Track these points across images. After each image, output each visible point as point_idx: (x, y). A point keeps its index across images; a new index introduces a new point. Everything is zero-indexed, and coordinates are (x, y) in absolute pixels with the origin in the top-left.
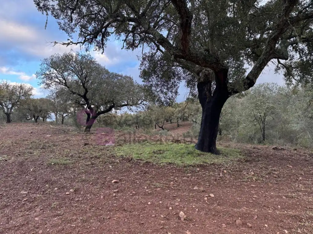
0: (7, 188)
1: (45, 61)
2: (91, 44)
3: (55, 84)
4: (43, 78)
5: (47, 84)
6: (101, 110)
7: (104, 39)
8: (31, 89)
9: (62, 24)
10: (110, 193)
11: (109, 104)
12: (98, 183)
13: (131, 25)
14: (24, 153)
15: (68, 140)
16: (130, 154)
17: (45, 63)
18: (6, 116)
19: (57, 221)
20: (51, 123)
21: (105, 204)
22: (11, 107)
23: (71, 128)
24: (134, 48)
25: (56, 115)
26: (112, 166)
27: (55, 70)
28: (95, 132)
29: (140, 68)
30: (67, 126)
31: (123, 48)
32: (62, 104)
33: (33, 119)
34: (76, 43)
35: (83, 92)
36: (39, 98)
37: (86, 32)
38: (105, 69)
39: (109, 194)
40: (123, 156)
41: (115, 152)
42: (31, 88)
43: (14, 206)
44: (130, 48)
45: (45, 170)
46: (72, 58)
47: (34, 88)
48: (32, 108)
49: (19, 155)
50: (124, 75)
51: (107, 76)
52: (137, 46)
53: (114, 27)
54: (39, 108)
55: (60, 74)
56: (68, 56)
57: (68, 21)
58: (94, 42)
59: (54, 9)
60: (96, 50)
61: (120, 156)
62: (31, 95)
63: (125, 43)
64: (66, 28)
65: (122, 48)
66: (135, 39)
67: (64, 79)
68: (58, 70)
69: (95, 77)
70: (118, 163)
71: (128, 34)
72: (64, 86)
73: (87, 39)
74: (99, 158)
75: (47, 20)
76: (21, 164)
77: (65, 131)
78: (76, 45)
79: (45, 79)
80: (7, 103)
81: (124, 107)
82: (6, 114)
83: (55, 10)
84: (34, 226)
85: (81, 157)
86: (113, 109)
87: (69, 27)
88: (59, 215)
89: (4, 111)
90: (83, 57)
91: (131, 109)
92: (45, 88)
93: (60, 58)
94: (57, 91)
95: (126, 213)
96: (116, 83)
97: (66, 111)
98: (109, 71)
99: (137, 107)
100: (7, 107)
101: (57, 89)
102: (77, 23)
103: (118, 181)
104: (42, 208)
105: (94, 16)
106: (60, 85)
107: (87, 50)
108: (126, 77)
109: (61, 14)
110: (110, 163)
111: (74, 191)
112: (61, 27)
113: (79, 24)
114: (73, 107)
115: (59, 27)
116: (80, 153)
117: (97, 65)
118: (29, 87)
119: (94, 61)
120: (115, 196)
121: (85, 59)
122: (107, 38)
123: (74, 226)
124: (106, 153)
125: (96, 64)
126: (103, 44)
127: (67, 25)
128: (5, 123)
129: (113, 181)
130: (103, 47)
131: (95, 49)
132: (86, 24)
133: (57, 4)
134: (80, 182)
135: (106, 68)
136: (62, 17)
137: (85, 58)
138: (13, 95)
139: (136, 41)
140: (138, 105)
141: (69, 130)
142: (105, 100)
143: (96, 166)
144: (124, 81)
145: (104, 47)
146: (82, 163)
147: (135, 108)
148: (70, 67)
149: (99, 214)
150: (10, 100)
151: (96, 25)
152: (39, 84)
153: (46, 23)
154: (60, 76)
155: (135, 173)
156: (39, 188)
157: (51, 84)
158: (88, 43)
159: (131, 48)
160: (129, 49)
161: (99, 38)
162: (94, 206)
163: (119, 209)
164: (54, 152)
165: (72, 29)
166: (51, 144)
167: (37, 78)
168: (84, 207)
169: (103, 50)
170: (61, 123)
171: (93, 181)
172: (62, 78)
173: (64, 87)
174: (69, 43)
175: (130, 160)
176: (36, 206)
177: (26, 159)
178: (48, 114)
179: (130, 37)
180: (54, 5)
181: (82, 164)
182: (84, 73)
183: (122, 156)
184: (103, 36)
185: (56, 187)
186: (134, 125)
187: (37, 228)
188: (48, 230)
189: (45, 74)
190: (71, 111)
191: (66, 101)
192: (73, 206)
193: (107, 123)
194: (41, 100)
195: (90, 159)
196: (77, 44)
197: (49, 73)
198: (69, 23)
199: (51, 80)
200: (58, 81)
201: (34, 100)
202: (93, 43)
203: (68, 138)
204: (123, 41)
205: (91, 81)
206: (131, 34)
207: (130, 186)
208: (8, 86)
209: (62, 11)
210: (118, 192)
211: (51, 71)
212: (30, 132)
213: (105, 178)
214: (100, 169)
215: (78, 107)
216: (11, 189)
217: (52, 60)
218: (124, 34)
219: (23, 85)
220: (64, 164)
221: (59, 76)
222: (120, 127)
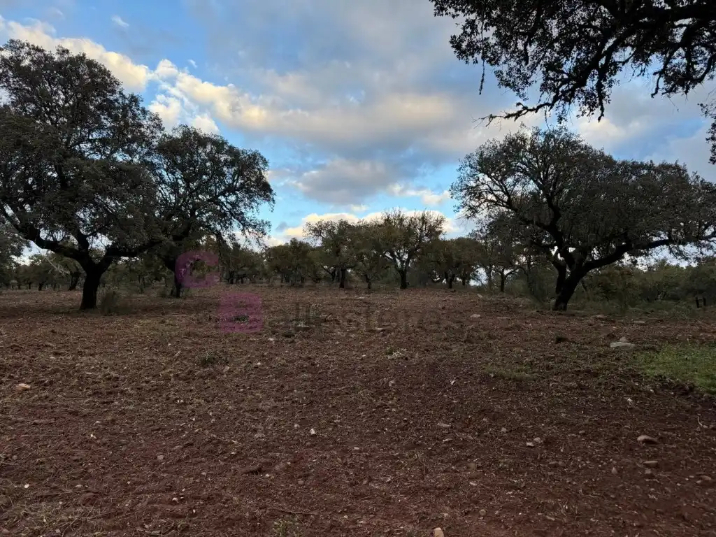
0: (413, 411)
1: (466, 160)
2: (570, 103)
3: (488, 206)
4: (464, 197)
5: (471, 208)
6: (593, 258)
7: (603, 83)
8: (440, 222)
9: (505, 75)
10: (635, 464)
11: (614, 243)
12: (599, 435)
13: (681, 26)
14: (435, 348)
15: (518, 327)
16: (685, 375)
17: (468, 164)
18: (399, 276)
19: (514, 499)
20: (479, 289)
21: (623, 488)
22: (407, 258)
23: (523, 301)
24: (691, 86)
25: (488, 274)
26: (635, 399)
27: (486, 176)
28: (579, 312)
29: (710, 135)
30: (512, 297)
31: (656, 92)
32: (501, 249)
33: (444, 281)
34: (536, 107)
35: (548, 218)
36: (454, 238)
37: (558, 77)
38: (603, 155)
39: (633, 467)
40: (665, 378)
41: (640, 365)
42: (440, 219)
43: (430, 448)
44: (676, 89)
45: (479, 388)
46: (524, 142)
47: (446, 220)
48: (442, 259)
49: (426, 350)
50: (657, 164)
51: (608, 172)
52: (701, 80)
53: (631, 46)
54: (455, 259)
55: (497, 184)
56: (514, 140)
57: (518, 63)
58: (577, 95)
59: (488, 46)
60: (583, 115)
61: (656, 377)
62: (440, 232)
63: (662, 80)
64: (512, 79)
65: (653, 95)
66: (693, 60)
67: (507, 193)
68: (493, 174)
69: (578, 180)
70: (649, 394)
71: (672, 54)
72: (507, 208)
73: (560, 94)
74: (596, 375)
75: (483, 75)
76: (433, 368)
77: (508, 308)
78: (536, 112)
79: (467, 197)
80: (401, 251)
81: (658, 248)
82: (399, 271)
83: (490, 48)
84: (470, 497)
85: (552, 368)
86: (627, 256)
87: (518, 77)
88: (515, 488)
89: (396, 266)
90: (549, 136)
91: (680, 253)
92: (468, 218)
93: (499, 147)
94: (492, 220)
95: (687, 525)
96: (635, 187)
97: (511, 263)
98: (615, 158)
99: (699, 245)
100: (400, 258)
101: (490, 216)
102: (536, 61)
103: (655, 439)
104: (480, 465)
105: (577, 34)
106: (497, 207)
107: (560, 119)
108: (665, 167)
109: (501, 53)
110: (629, 393)
111: (544, 442)
112: (501, 80)
113: (542, 62)
114: (525, 255)
115: (498, 82)
116: (549, 359)
117: (582, 149)
118: (436, 218)
119: (575, 142)
120: (651, 476)
121: (552, 140)
122: (613, 77)
123: (553, 519)
124: (615, 365)
125: (579, 146)
126: (602, 96)
127: (514, 73)
128: (398, 289)
129: (641, 438)
130: (601, 104)
131: (581, 113)
132: (558, 60)
133: (494, 34)
134: (556, 425)
135: (606, 154)
136: (503, 59)
137: (553, 137)
138: (410, 236)
139: (695, 66)
140: (703, 241)
141: (517, 305)
142: (605, 234)
143: (590, 394)
144: (659, 177)
145: (604, 102)
146: (555, 382)
147: (695, 249)
148: (519, 164)
149: (611, 509)
150: (405, 245)
151: (582, 54)
152: (456, 208)
153: (482, 81)
154: (498, 188)
155: (705, 427)
156: (470, 421)
157: (479, 206)
158: (562, 102)
159: (680, 89)
160: (675, 91)
161: (591, 84)
162: (596, 487)
163: (666, 511)
164: (491, 351)
165: (526, 80)
166: (483, 333)
167: (452, 198)
168: (570, 483)
169: (601, 112)
170: (499, 289)
171: (587, 427)
172: (503, 191)
173: (505, 209)
174: (520, 112)
175: (687, 391)
176: (469, 457)
177: (441, 360)
178: (472, 270)
179: (679, 59)
180: (488, 38)
181: (557, 384)
182: (551, 174)
183: (661, 378)
184: (602, 77)
185: (504, 426)
186: (690, 298)
187: (476, 503)
188: (497, 512)
189: (468, 188)
190: (519, 262)
191: (510, 241)
192: (544, 475)
193: (607, 292)
194: (460, 241)
195: (575, 376)
196: (536, 110)
197: (474, 185)
198: (518, 66)
199: (479, 198)
200: (494, 198)
201: (445, 242)
202: (576, 100)
203: (518, 322)
204: (657, 76)
205: (567, 190)
206: (681, 50)
207: (692, 458)
208: (402, 220)
209: (505, 46)
210: (657, 466)
211: (478, 179)
212: (440, 307)
213: (619, 426)
214: (602, 402)
215: (537, 253)
216: (420, 414)
217: (481, 155)
218: (659, 56)
219: (426, 215)
220: (515, 379)
221: (495, 188)
222: (645, 302)
